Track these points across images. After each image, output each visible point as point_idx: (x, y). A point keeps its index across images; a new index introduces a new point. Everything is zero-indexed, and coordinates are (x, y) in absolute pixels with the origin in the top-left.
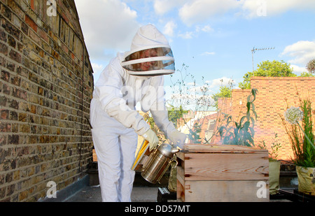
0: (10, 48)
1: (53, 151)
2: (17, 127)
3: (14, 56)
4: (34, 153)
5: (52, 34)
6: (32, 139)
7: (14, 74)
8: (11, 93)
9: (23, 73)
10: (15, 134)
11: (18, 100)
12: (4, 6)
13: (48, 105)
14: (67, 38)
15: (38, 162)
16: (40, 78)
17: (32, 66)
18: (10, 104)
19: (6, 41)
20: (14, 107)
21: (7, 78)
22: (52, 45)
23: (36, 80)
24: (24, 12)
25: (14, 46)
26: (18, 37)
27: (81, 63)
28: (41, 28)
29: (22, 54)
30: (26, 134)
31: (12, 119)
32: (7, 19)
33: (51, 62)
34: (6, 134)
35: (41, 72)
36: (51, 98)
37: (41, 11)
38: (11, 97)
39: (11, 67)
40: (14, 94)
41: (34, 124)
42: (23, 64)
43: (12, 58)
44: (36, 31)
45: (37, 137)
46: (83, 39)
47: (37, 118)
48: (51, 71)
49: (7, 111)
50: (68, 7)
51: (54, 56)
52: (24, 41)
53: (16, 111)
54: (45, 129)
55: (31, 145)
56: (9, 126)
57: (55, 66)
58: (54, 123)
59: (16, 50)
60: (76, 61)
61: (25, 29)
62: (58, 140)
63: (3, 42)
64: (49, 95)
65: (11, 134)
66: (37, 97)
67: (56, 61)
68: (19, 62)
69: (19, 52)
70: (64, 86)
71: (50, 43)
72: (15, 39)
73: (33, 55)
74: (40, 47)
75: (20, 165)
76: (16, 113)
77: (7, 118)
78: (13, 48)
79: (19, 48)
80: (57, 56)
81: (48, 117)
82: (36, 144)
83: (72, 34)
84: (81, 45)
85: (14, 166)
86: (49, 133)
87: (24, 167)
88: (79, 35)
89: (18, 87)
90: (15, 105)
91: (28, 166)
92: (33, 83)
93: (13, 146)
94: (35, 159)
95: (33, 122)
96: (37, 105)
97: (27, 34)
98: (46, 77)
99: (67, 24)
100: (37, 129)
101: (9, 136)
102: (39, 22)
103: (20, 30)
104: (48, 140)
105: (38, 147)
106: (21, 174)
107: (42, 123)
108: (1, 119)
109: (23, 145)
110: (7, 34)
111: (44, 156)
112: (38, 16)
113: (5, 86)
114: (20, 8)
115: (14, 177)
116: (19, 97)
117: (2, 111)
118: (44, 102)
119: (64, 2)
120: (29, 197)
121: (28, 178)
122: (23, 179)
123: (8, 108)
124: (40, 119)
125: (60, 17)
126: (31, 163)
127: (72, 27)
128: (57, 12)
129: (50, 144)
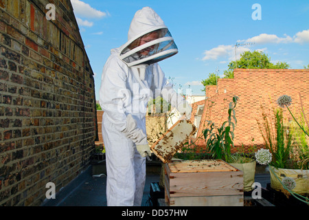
0: (11, 73)
1: (57, 155)
2: (21, 143)
3: (16, 79)
4: (39, 161)
5: (53, 49)
6: (36, 150)
7: (16, 96)
8: (14, 114)
9: (25, 93)
10: (19, 149)
11: (20, 118)
12: (4, 35)
13: (51, 115)
14: (68, 50)
15: (43, 168)
16: (42, 92)
17: (34, 84)
18: (13, 124)
19: (6, 67)
20: (17, 126)
21: (9, 101)
22: (53, 59)
23: (38, 95)
24: (24, 35)
25: (16, 70)
26: (18, 61)
27: (82, 69)
28: (41, 46)
29: (23, 76)
30: (30, 146)
31: (15, 137)
32: (7, 46)
33: (53, 75)
34: (10, 152)
35: (43, 86)
36: (54, 107)
37: (41, 30)
38: (14, 118)
39: (13, 90)
40: (17, 114)
41: (38, 135)
42: (25, 84)
43: (13, 81)
44: (36, 50)
45: (41, 146)
46: (83, 46)
47: (40, 129)
48: (53, 84)
49: (11, 131)
50: (68, 21)
51: (56, 68)
52: (26, 63)
53: (20, 128)
54: (49, 137)
55: (35, 155)
56: (13, 144)
57: (57, 78)
58: (57, 129)
59: (17, 73)
60: (77, 68)
61: (26, 51)
62: (61, 143)
63: (4, 69)
64: (52, 105)
65: (15, 150)
66: (40, 111)
67: (58, 73)
68: (21, 83)
69: (20, 74)
70: (66, 94)
71: (51, 58)
72: (16, 63)
73: (34, 73)
74: (42, 64)
75: (25, 175)
76: (19, 131)
77: (11, 137)
78: (14, 72)
79: (20, 71)
80: (58, 68)
81: (51, 126)
82: (40, 153)
83: (72, 44)
84: (81, 53)
85: (19, 178)
86: (52, 139)
87: (30, 176)
88: (80, 45)
89: (20, 107)
90: (18, 123)
91: (32, 175)
92: (36, 99)
93: (17, 161)
94: (40, 166)
95: (36, 133)
96: (41, 117)
97: (28, 55)
98: (49, 89)
99: (68, 37)
100: (41, 139)
101: (13, 153)
102: (40, 42)
103: (21, 53)
104: (51, 146)
105: (43, 155)
106: (26, 183)
107: (46, 132)
108: (5, 139)
109: (28, 157)
110: (7, 60)
111: (48, 161)
112: (38, 36)
113: (7, 110)
114: (20, 32)
115: (19, 187)
116: (22, 115)
117: (5, 133)
118: (47, 113)
119: (64, 17)
120: (35, 201)
121: (33, 184)
122: (29, 187)
123: (11, 128)
124: (43, 130)
125: (61, 31)
126: (35, 171)
127: (73, 39)
128: (58, 28)
129: (54, 149)
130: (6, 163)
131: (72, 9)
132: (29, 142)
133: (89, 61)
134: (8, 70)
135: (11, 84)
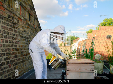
0: (14, 29)
1: (28, 58)
2: (17, 53)
3: (15, 31)
4: (22, 59)
5: (27, 21)
6: (21, 56)
7: (15, 37)
9: (18, 36)
10: (16, 55)
11: (16, 44)
12: (12, 17)
13: (26, 44)
14: (32, 21)
16: (23, 36)
17: (21, 33)
19: (12, 27)
20: (16, 47)
21: (13, 39)
22: (27, 24)
23: (22, 37)
24: (18, 16)
25: (15, 28)
26: (16, 25)
27: (37, 27)
28: (23, 20)
29: (17, 30)
30: (19, 54)
31: (15, 51)
32: (13, 20)
33: (27, 30)
34: (13, 55)
35: (24, 34)
36: (27, 41)
37: (23, 14)
38: (15, 44)
39: (14, 35)
40: (16, 43)
41: (22, 51)
43: (14, 32)
45: (23, 55)
46: (38, 19)
47: (23, 48)
48: (27, 33)
49: (14, 49)
50: (32, 10)
51: (28, 27)
52: (18, 26)
53: (16, 48)
54: (26, 52)
55: (21, 57)
56: (14, 53)
57: (28, 31)
60: (35, 27)
61: (18, 22)
63: (12, 28)
64: (27, 40)
65: (15, 55)
66: (23, 42)
67: (29, 29)
68: (17, 33)
69: (16, 30)
70: (31, 36)
72: (15, 26)
73: (21, 29)
74: (23, 26)
75: (18, 64)
76: (16, 49)
77: (14, 51)
78: (15, 29)
79: (17, 28)
80: (29, 27)
81: (26, 48)
82: (23, 57)
83: (34, 19)
84: (37, 22)
85: (16, 64)
88: (36, 19)
89: (16, 41)
90: (16, 46)
93: (16, 59)
94: (23, 62)
95: (22, 50)
96: (23, 44)
98: (25, 35)
99: (32, 16)
100: (23, 52)
101: (14, 56)
102: (23, 18)
103: (17, 22)
104: (26, 55)
105: (24, 58)
106: (18, 67)
107: (25, 50)
108: (12, 51)
109: (19, 58)
110: (13, 25)
111: (25, 60)
112: (22, 16)
113: (13, 41)
114: (17, 16)
115: (16, 68)
116: (17, 43)
117: (12, 49)
118: (25, 43)
119: (31, 9)
120: (21, 73)
121: (20, 67)
122: (19, 68)
123: (14, 47)
124: (24, 49)
125: (30, 14)
126: (21, 63)
127: (34, 16)
128: (29, 13)
129: (27, 56)
130: (12, 59)
131: (33, 6)
132: (19, 53)
133: (40, 25)
134: (13, 28)
135: (14, 33)
